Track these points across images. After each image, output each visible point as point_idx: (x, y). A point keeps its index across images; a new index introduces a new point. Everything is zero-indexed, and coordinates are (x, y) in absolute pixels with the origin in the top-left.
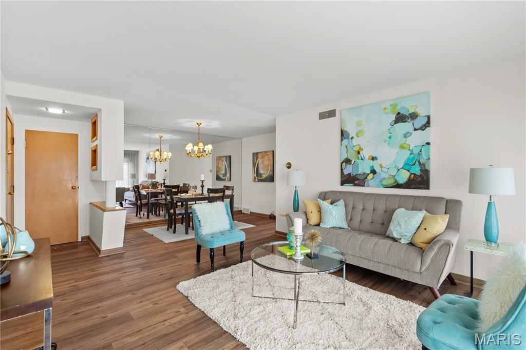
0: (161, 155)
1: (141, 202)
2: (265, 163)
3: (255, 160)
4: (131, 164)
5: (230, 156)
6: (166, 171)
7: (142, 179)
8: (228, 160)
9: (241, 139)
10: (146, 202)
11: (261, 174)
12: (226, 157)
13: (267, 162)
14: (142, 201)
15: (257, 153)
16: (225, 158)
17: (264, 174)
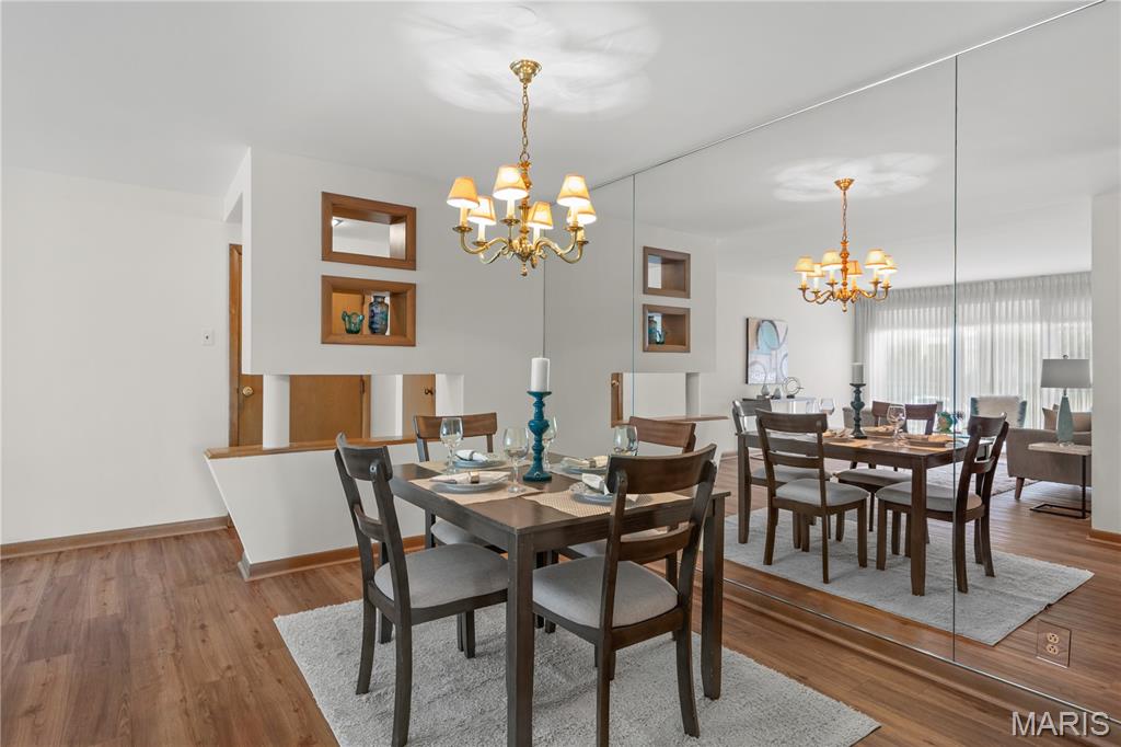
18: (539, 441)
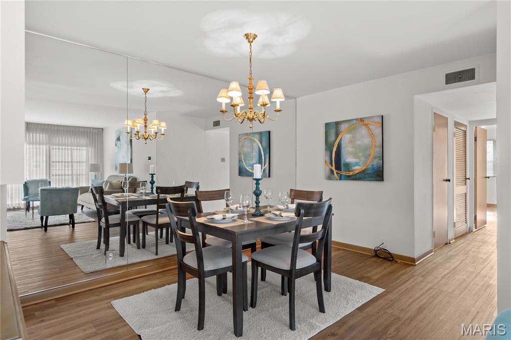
0: (146, 126)
1: (107, 220)
2: (359, 143)
3: (332, 138)
4: (91, 150)
5: (269, 132)
6: (150, 158)
7: (110, 173)
8: (265, 139)
9: (295, 98)
10: (118, 221)
11: (347, 165)
12: (261, 133)
13: (367, 141)
14: (110, 217)
15: (337, 124)
16: (258, 136)
17: (357, 164)
18: (257, 199)
